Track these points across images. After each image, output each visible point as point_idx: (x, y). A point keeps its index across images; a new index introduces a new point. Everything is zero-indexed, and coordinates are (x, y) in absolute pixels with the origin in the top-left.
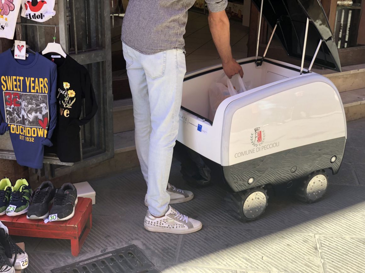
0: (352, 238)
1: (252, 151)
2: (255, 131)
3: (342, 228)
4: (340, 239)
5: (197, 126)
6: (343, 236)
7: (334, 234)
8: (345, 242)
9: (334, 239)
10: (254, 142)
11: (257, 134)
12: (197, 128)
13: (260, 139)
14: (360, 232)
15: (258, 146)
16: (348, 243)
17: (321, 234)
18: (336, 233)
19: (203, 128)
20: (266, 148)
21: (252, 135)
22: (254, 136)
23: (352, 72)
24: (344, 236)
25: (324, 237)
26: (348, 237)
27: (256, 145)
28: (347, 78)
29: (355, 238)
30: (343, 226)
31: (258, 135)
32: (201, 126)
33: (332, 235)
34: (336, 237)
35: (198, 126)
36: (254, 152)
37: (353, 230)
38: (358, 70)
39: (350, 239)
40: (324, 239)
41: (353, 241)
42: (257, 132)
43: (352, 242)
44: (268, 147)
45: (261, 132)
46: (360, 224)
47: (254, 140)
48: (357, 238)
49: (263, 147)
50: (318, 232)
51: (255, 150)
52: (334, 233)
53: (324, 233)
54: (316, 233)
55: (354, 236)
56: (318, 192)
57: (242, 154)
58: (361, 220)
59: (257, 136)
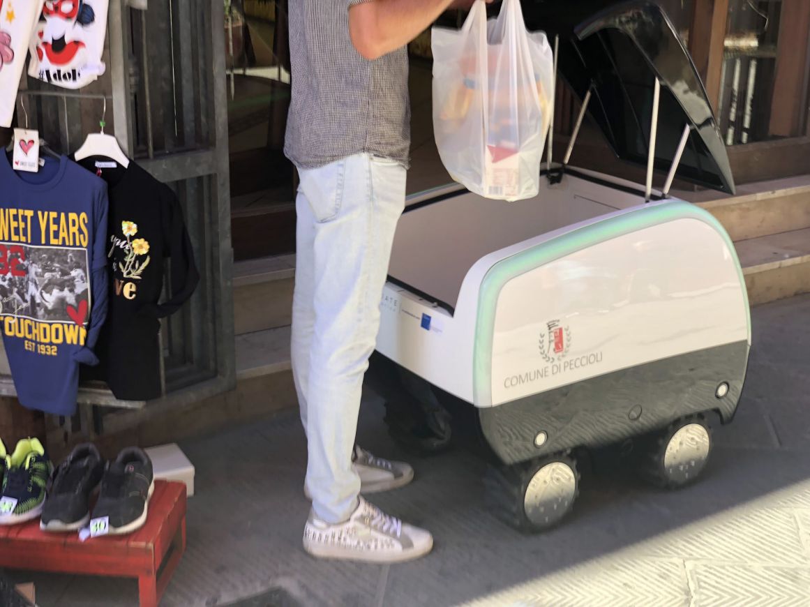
1: (541, 374)
2: (550, 327)
5: (418, 318)
10: (546, 352)
11: (553, 334)
12: (420, 321)
13: (559, 346)
17: (697, 559)
18: (731, 556)
19: (432, 323)
20: (573, 366)
21: (542, 336)
22: (546, 339)
23: (760, 196)
24: (750, 563)
25: (705, 566)
26: (757, 566)
27: (551, 360)
28: (748, 210)
29: (774, 567)
30: (748, 542)
31: (555, 337)
32: (430, 318)
33: (724, 561)
34: (731, 567)
35: (423, 319)
36: (547, 374)
37: (768, 549)
38: (774, 193)
39: (763, 569)
40: (706, 571)
41: (769, 575)
42: (552, 329)
43: (767, 576)
44: (578, 363)
45: (561, 330)
46: (784, 536)
47: (546, 348)
48: (778, 568)
49: (566, 364)
50: (691, 555)
51: (550, 370)
52: (727, 557)
53: (705, 556)
54: (687, 556)
55: (771, 564)
56: (689, 463)
57: (520, 379)
58: (786, 526)
59: (553, 338)
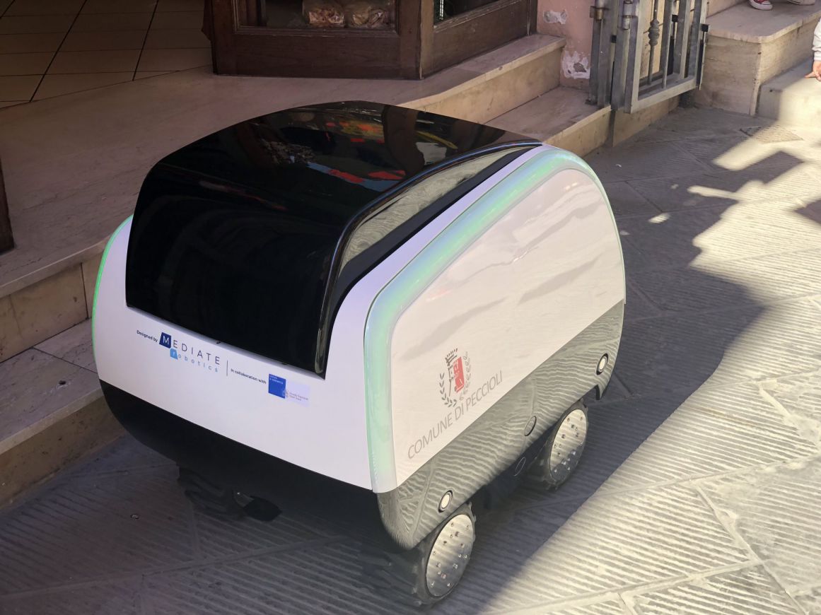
0: (712, 579)
1: (445, 424)
2: (448, 362)
3: (671, 551)
4: (686, 589)
5: (265, 382)
6: (686, 577)
7: (663, 578)
8: (706, 598)
9: (674, 596)
10: (448, 396)
11: (452, 370)
12: (267, 385)
13: (460, 382)
14: (719, 552)
15: (459, 404)
16: (714, 600)
17: (633, 587)
18: (665, 572)
20: (475, 401)
21: (442, 377)
22: (447, 378)
23: (490, 75)
24: (691, 576)
25: (647, 595)
27: (454, 403)
29: (719, 575)
30: (672, 545)
31: (455, 372)
32: (284, 381)
33: (661, 581)
34: (675, 588)
35: (271, 382)
36: (450, 422)
37: (698, 549)
38: (501, 68)
39: (708, 581)
40: (651, 603)
41: (721, 589)
42: (451, 364)
43: (718, 591)
44: (480, 395)
45: (460, 360)
46: (705, 525)
47: (447, 391)
48: (723, 575)
49: (469, 401)
50: (624, 583)
51: (453, 416)
52: (663, 575)
53: (639, 581)
54: (620, 586)
55: (713, 571)
57: (424, 441)
58: (698, 510)
59: (453, 375)
